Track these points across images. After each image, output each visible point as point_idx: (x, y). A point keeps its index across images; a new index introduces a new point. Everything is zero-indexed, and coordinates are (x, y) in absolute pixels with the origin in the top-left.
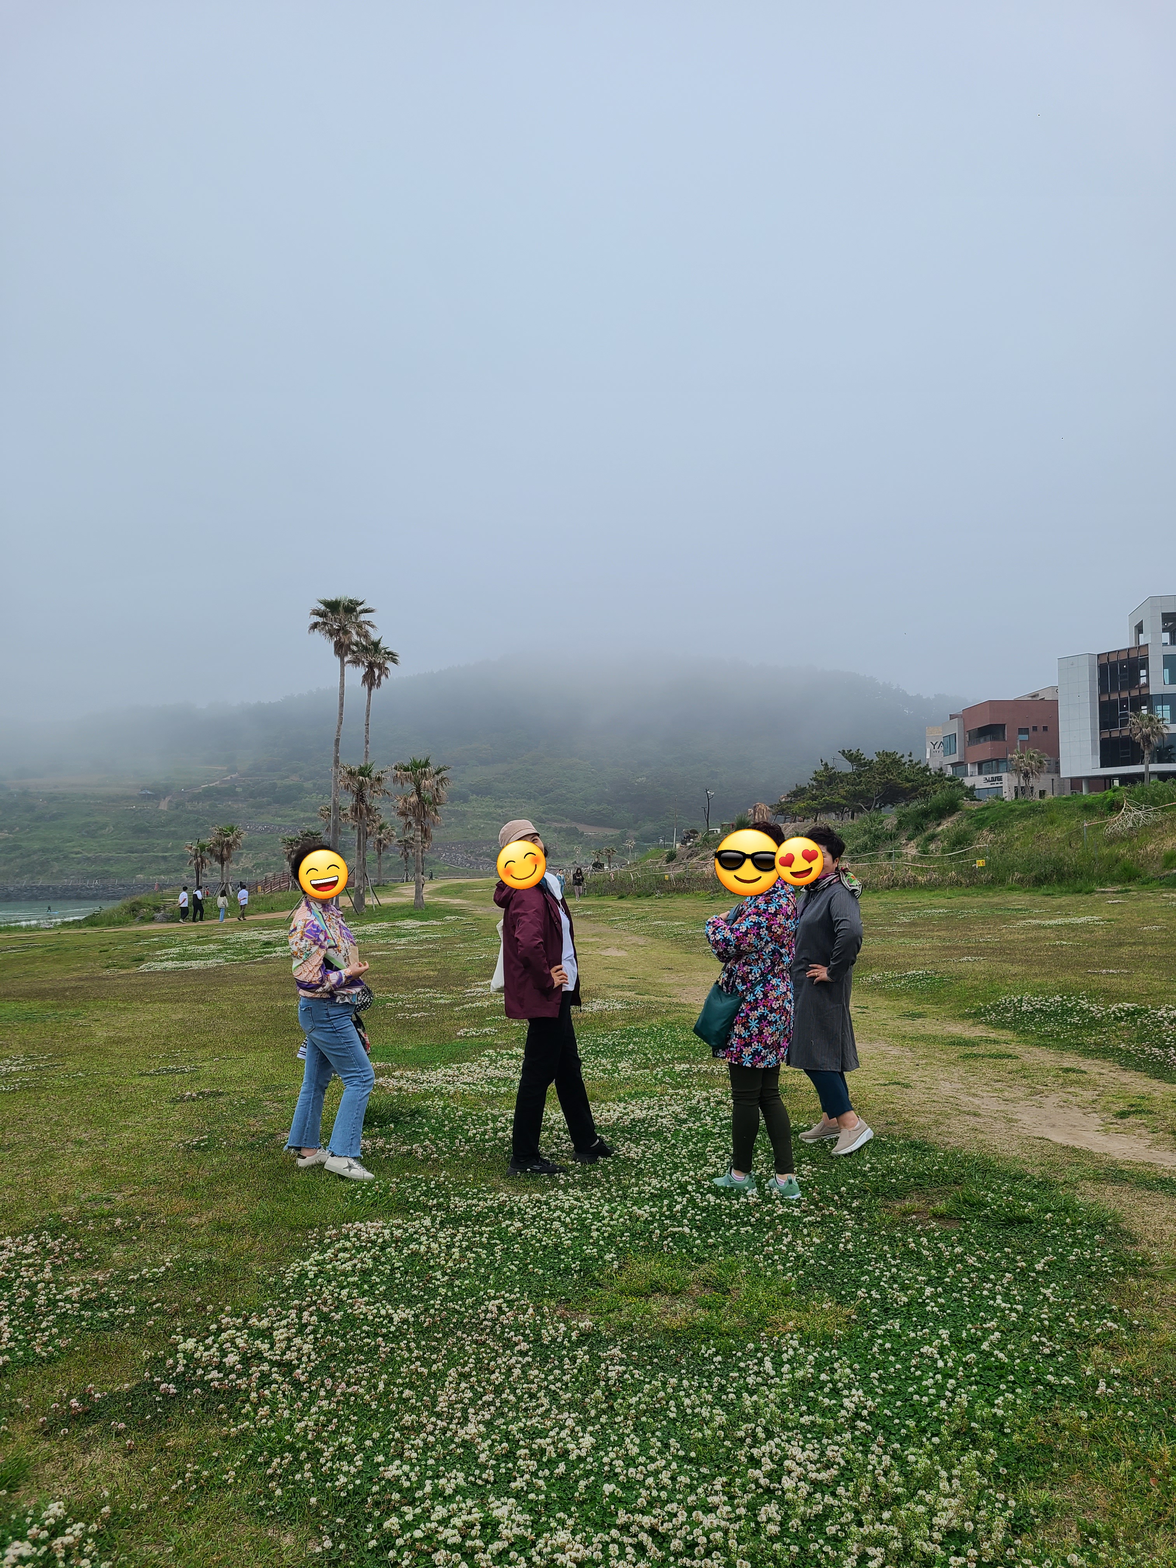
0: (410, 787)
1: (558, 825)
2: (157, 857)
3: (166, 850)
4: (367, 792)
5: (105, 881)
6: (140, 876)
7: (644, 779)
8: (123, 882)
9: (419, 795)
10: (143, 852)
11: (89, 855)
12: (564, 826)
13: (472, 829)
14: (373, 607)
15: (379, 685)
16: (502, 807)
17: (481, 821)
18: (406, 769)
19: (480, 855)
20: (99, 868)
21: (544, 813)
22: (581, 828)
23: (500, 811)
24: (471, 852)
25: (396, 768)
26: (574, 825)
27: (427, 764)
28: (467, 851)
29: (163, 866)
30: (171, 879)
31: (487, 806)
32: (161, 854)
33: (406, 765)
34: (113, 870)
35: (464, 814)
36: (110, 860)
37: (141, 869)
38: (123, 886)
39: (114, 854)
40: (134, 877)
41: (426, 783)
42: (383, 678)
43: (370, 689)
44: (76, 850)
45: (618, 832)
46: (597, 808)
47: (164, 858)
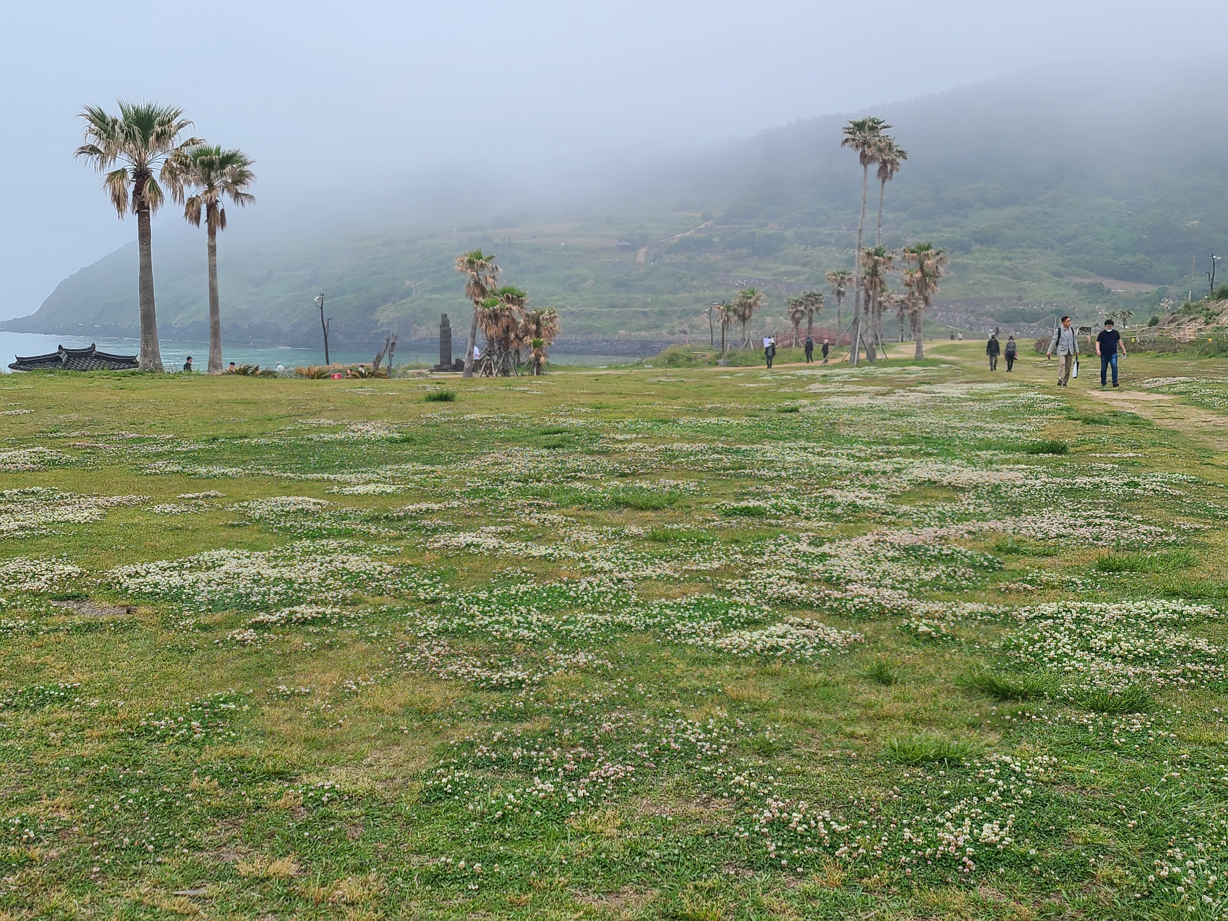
0: (914, 264)
1: (1078, 280)
2: (637, 312)
3: (646, 305)
4: (880, 268)
5: (590, 336)
6: (622, 332)
7: (1196, 222)
8: (606, 337)
9: (922, 271)
10: (623, 307)
11: (574, 309)
12: (1087, 281)
13: (974, 284)
14: (890, 124)
15: (891, 178)
16: (1010, 259)
17: (986, 275)
18: (913, 252)
19: (982, 315)
20: (582, 323)
21: (1062, 265)
22: (1107, 283)
23: (1007, 263)
24: (972, 312)
25: (904, 251)
26: (1099, 280)
27: (929, 248)
28: (966, 311)
29: (643, 322)
30: (651, 335)
31: (992, 258)
32: (641, 310)
33: (913, 248)
34: (597, 324)
35: (965, 267)
36: (592, 314)
37: (623, 325)
38: (607, 341)
39: (596, 309)
40: (616, 333)
41: (928, 262)
42: (895, 172)
43: (883, 182)
44: (560, 303)
45: (1155, 288)
46: (1131, 259)
47: (645, 313)
